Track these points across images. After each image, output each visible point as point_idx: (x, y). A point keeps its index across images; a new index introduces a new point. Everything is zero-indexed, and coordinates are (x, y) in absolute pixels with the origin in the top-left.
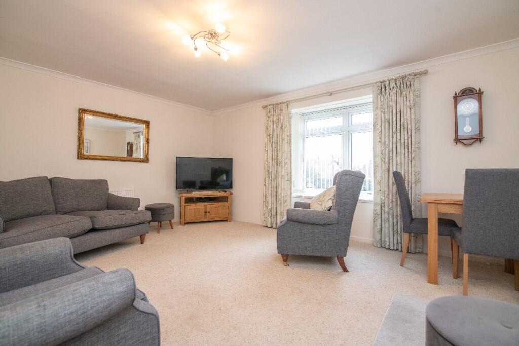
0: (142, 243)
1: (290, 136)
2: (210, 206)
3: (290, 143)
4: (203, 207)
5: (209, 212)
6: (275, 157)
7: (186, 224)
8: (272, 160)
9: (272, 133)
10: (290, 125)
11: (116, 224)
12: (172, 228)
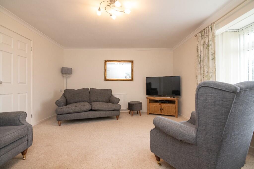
0: (117, 119)
1: (214, 54)
2: (163, 105)
3: (214, 59)
4: (159, 106)
5: (163, 109)
6: (202, 72)
7: (150, 114)
8: (200, 75)
9: (200, 54)
10: (214, 44)
11: (102, 109)
12: (140, 115)
